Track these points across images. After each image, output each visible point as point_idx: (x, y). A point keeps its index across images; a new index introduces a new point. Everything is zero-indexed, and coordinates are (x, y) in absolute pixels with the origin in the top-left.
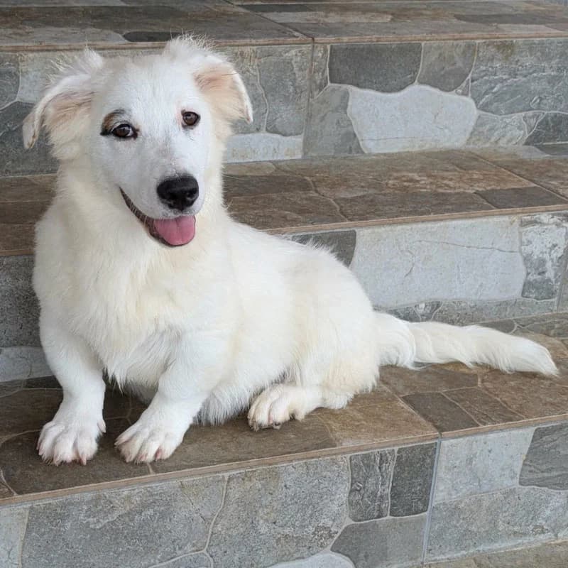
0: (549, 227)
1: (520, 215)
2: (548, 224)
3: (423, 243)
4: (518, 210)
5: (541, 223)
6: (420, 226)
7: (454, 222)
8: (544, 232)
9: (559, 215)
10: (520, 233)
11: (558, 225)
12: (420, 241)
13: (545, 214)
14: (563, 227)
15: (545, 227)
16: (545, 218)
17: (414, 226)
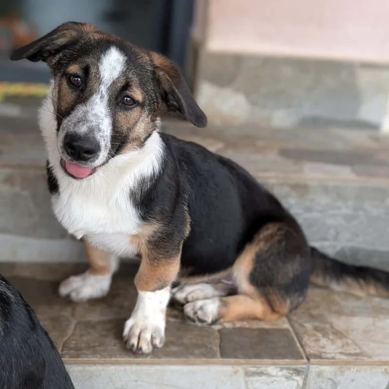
0: (277, 379)
1: (245, 366)
2: (276, 376)
3: (139, 382)
4: (242, 361)
5: (268, 375)
6: (134, 367)
7: (172, 367)
8: (272, 382)
9: (288, 369)
10: (246, 382)
11: (287, 378)
12: (136, 381)
13: (273, 367)
14: (293, 380)
15: (274, 378)
16: (272, 370)
17: (128, 367)
